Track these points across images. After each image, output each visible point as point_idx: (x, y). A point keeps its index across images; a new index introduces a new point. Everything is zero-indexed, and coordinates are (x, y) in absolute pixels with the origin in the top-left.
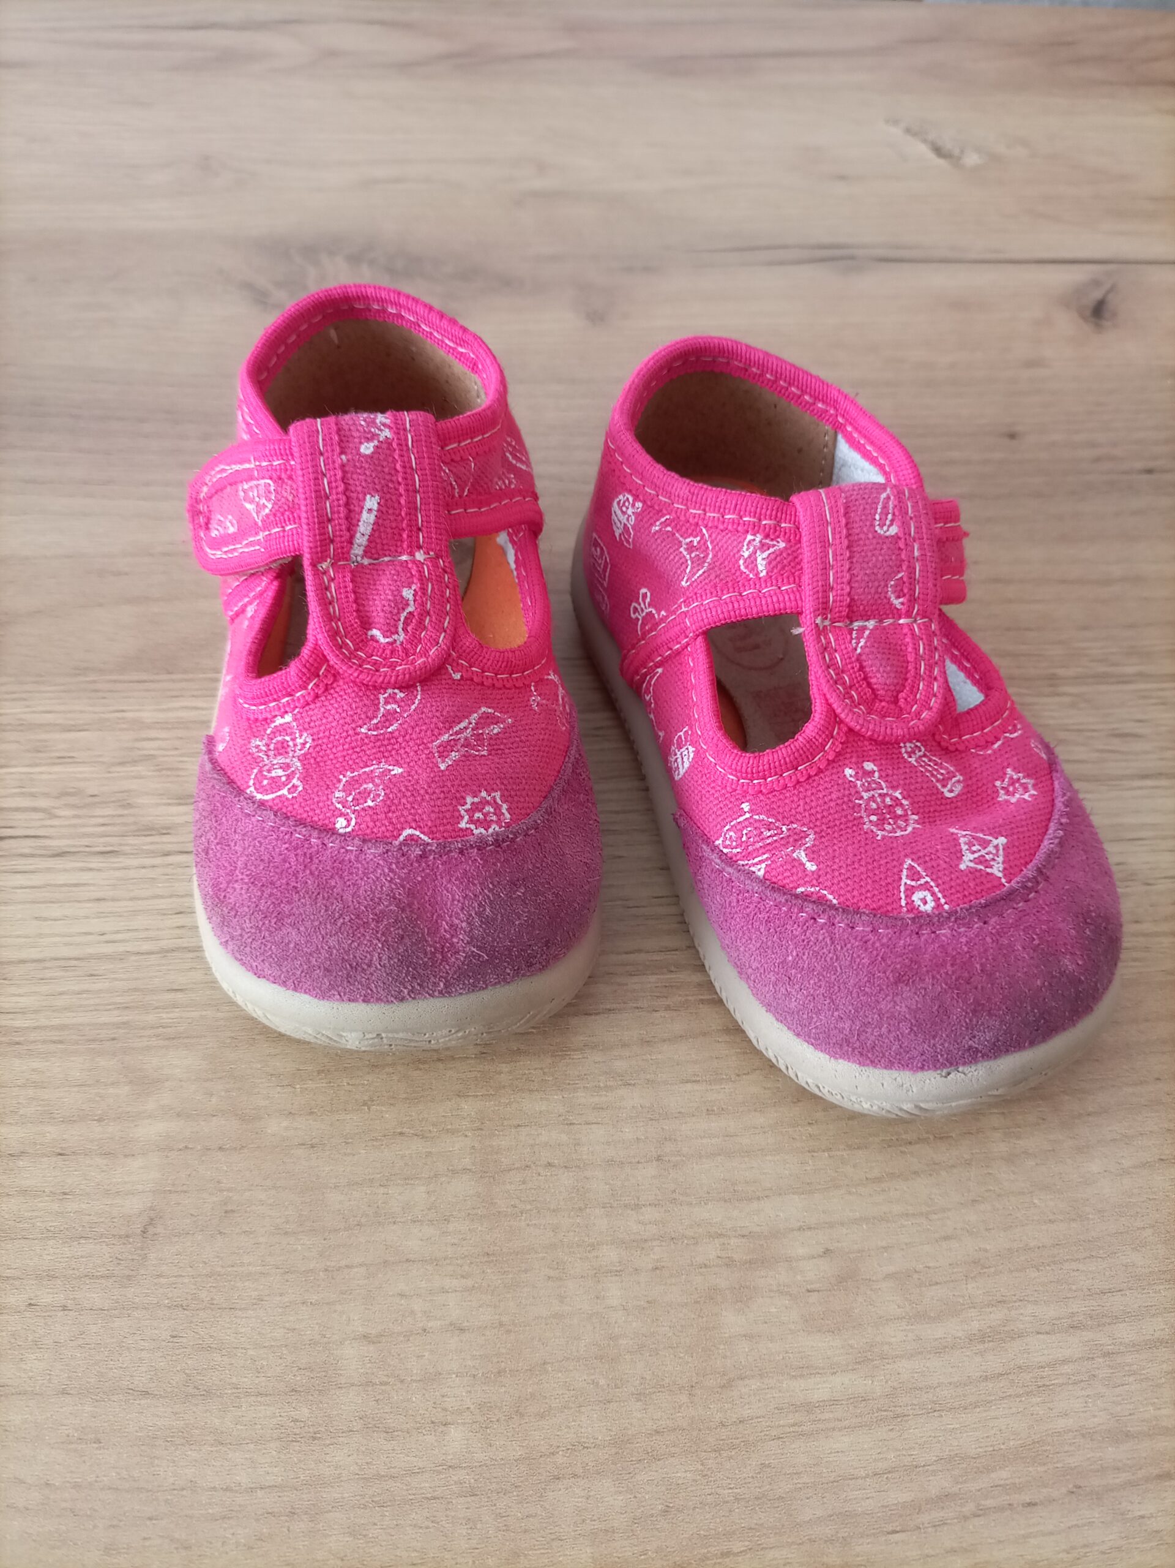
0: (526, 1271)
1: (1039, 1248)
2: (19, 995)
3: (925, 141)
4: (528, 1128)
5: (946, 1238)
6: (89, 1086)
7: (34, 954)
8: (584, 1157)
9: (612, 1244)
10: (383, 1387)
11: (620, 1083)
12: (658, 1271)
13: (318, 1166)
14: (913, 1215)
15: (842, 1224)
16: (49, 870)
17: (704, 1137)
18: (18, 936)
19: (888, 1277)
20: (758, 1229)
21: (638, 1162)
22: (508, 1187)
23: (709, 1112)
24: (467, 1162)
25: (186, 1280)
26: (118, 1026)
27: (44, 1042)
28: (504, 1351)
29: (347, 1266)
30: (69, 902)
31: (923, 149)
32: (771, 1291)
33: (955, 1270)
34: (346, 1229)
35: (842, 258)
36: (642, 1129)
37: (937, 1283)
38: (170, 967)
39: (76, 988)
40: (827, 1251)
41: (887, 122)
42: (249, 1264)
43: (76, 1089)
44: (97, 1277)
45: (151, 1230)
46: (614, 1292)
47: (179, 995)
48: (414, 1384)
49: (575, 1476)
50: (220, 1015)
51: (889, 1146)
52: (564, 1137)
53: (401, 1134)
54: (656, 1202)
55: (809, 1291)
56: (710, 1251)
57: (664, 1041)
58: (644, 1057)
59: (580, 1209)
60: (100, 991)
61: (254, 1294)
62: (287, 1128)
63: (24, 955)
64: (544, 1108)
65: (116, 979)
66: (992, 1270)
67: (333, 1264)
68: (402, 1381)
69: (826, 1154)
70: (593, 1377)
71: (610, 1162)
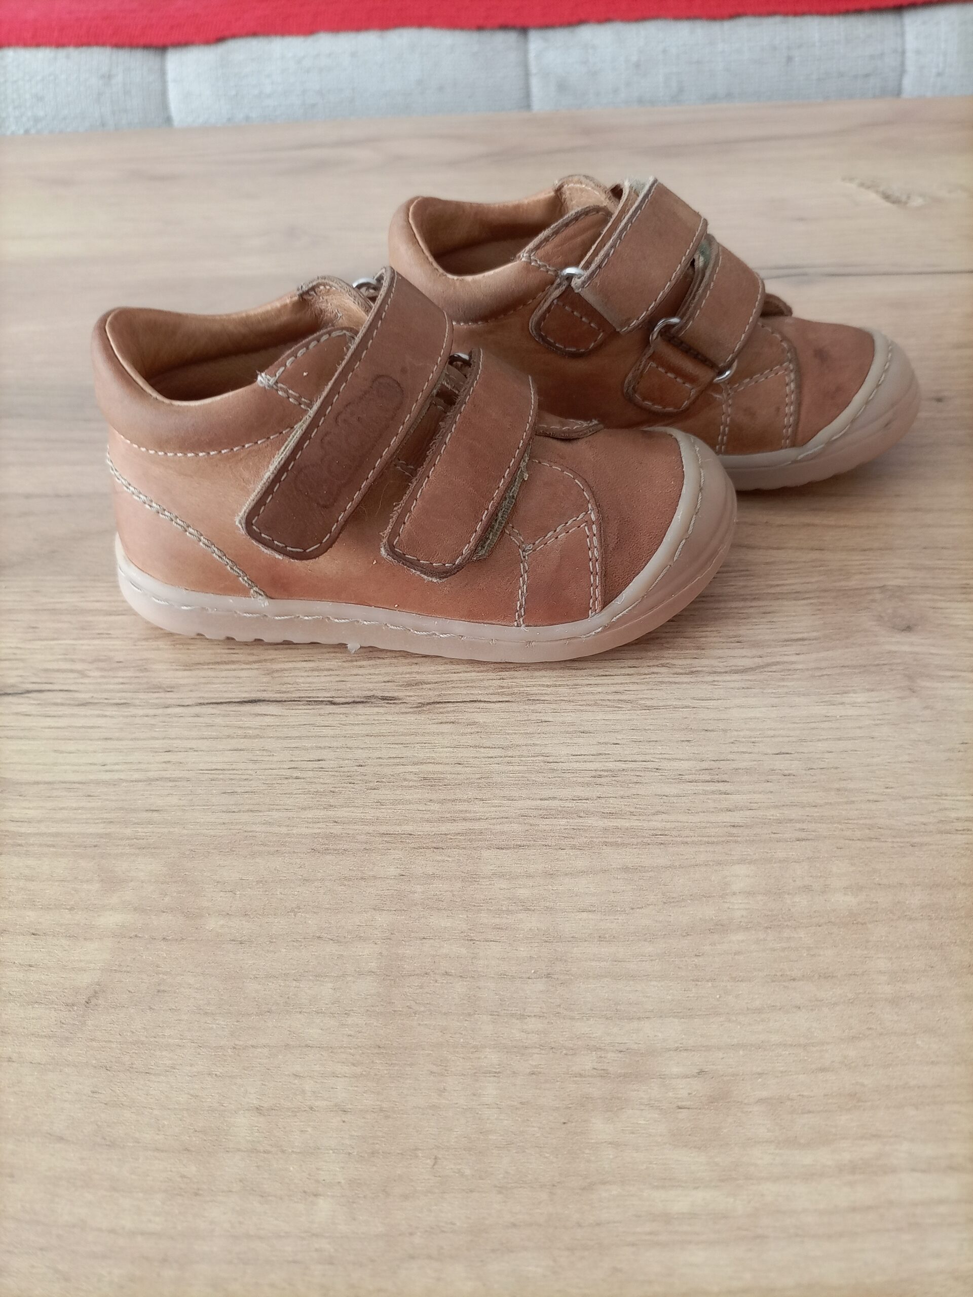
0: (411, 1065)
1: (919, 1087)
2: (29, 808)
3: (877, 192)
4: (432, 941)
5: (823, 1070)
6: (69, 881)
7: (47, 777)
8: (480, 969)
9: (494, 1048)
10: (265, 1155)
11: (521, 908)
12: (534, 1076)
13: (243, 960)
14: (791, 1045)
15: (719, 1048)
16: (73, 715)
17: (593, 960)
18: (38, 764)
19: (760, 1101)
20: (636, 1047)
21: (529, 978)
22: (407, 990)
23: (601, 938)
24: (373, 965)
25: (114, 1046)
26: (101, 836)
27: (41, 845)
28: (380, 1134)
29: (253, 1046)
30: (83, 740)
31: (872, 197)
32: (641, 1104)
33: (830, 1101)
34: (257, 1014)
35: (795, 275)
36: (536, 949)
37: (809, 1112)
38: (152, 793)
39: (74, 805)
40: (701, 1072)
41: (844, 179)
42: (170, 1037)
43: (57, 883)
44: (42, 1037)
45: (94, 1001)
46: (490, 1091)
47: (155, 815)
48: (294, 1155)
49: (429, 1257)
50: (185, 832)
51: (773, 981)
52: (464, 951)
53: (319, 937)
54: (541, 1014)
55: (680, 1108)
56: (587, 1062)
57: (566, 875)
58: (546, 887)
59: (469, 1015)
60: (93, 808)
61: (168, 1062)
62: (222, 926)
63: (39, 778)
64: (449, 924)
65: (107, 800)
66: (869, 1104)
67: (241, 1043)
68: (283, 1152)
69: (710, 984)
70: (459, 1167)
71: (503, 976)
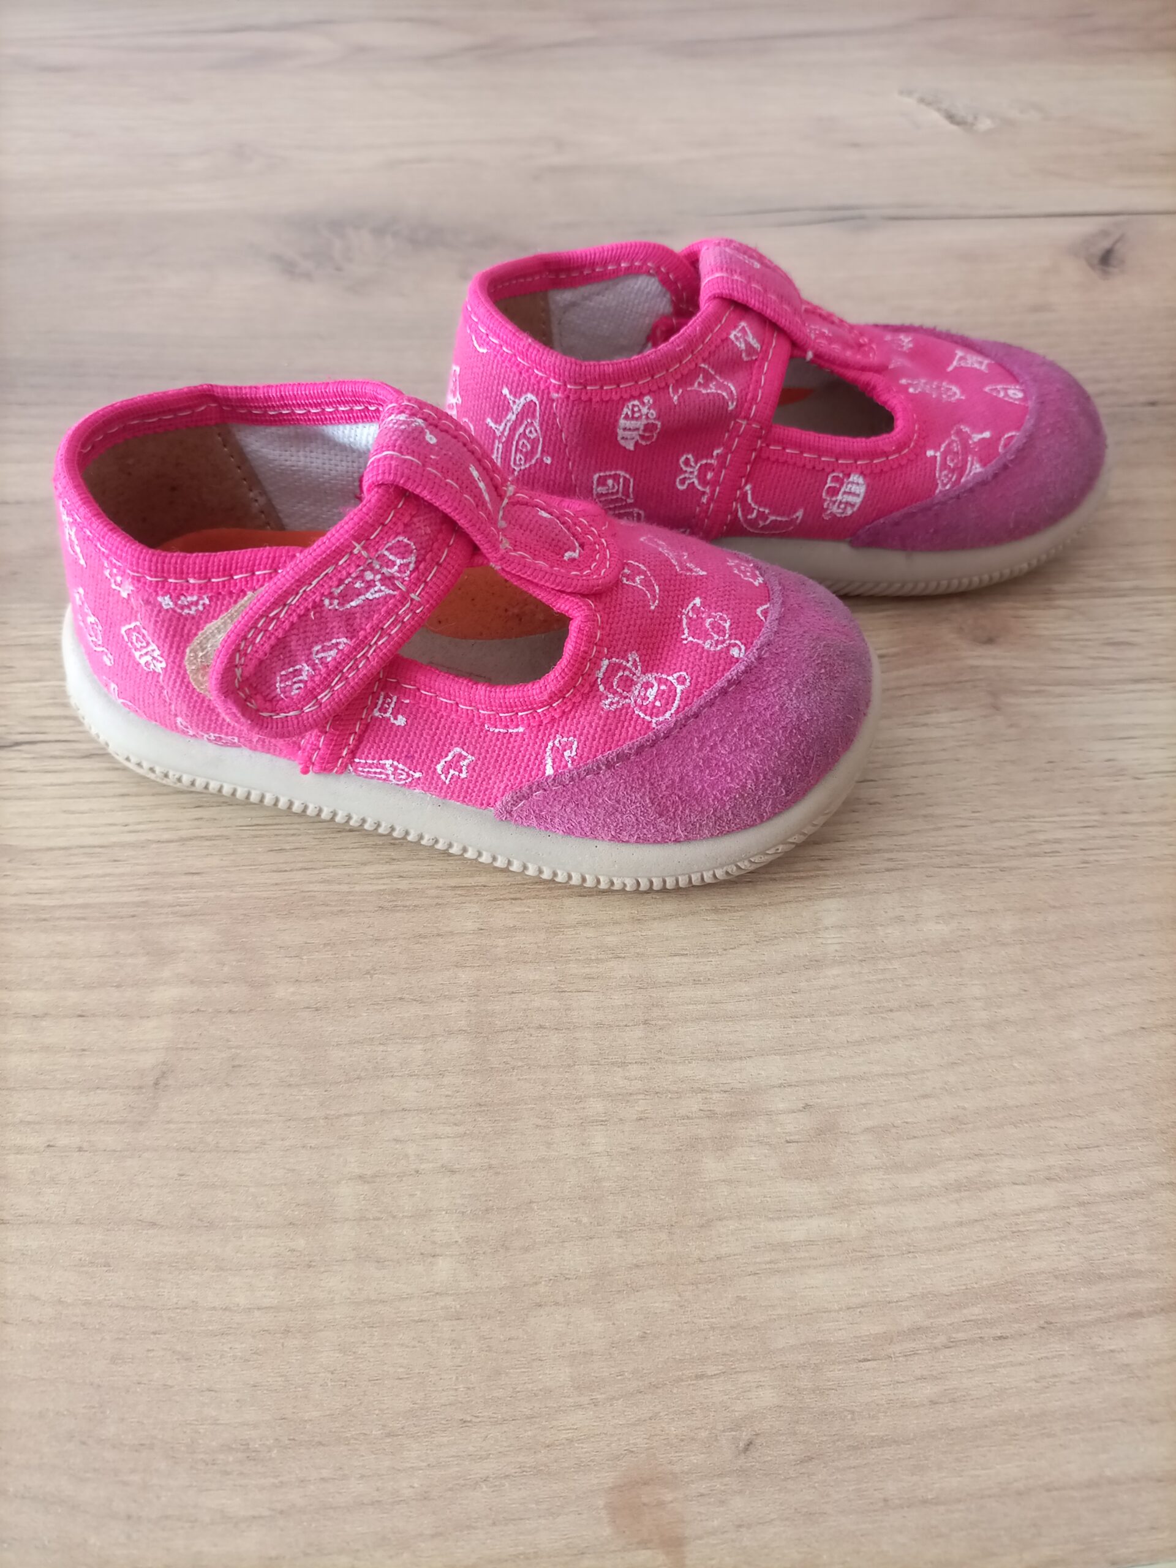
0: (515, 1120)
1: (1017, 1107)
2: (46, 878)
3: (939, 110)
4: (522, 995)
5: (925, 1096)
6: (109, 956)
7: (61, 842)
8: (574, 1021)
9: (598, 1097)
10: (376, 1222)
11: (611, 956)
12: (642, 1122)
13: (322, 1027)
14: (893, 1075)
15: (822, 1082)
16: (77, 770)
17: (690, 1004)
18: (47, 828)
19: (867, 1130)
20: (740, 1086)
21: (626, 1026)
22: (501, 1046)
23: (696, 982)
24: (463, 1023)
25: (194, 1126)
26: (138, 904)
27: (69, 918)
28: (492, 1191)
29: (346, 1115)
30: (95, 797)
31: (936, 117)
32: (751, 1141)
33: (934, 1125)
34: (346, 1082)
35: (853, 218)
36: (631, 996)
37: (915, 1137)
38: (189, 854)
39: (100, 872)
40: (807, 1106)
41: (901, 93)
42: (254, 1112)
43: (96, 959)
44: (112, 1123)
45: (163, 1082)
46: (599, 1140)
47: (196, 878)
48: (406, 1220)
49: (557, 1304)
50: (234, 895)
51: (871, 1013)
52: (556, 1003)
53: (401, 999)
54: (642, 1061)
55: (788, 1142)
56: (693, 1104)
57: (655, 919)
58: (635, 934)
59: (569, 1066)
60: (123, 874)
61: (257, 1139)
62: (293, 994)
63: (51, 843)
64: (537, 977)
65: (138, 864)
66: (970, 1126)
67: (333, 1112)
68: (394, 1217)
69: (809, 1020)
70: (576, 1216)
71: (599, 1025)
